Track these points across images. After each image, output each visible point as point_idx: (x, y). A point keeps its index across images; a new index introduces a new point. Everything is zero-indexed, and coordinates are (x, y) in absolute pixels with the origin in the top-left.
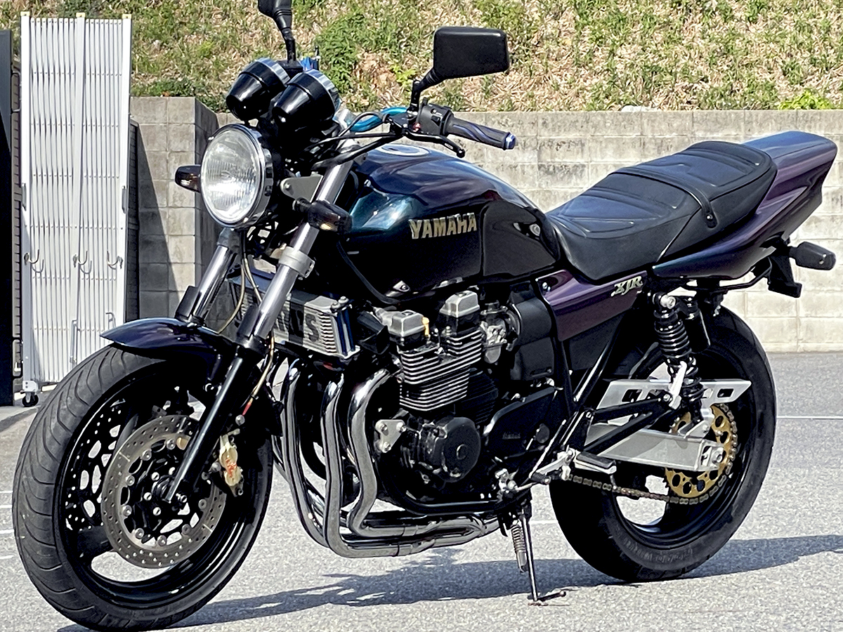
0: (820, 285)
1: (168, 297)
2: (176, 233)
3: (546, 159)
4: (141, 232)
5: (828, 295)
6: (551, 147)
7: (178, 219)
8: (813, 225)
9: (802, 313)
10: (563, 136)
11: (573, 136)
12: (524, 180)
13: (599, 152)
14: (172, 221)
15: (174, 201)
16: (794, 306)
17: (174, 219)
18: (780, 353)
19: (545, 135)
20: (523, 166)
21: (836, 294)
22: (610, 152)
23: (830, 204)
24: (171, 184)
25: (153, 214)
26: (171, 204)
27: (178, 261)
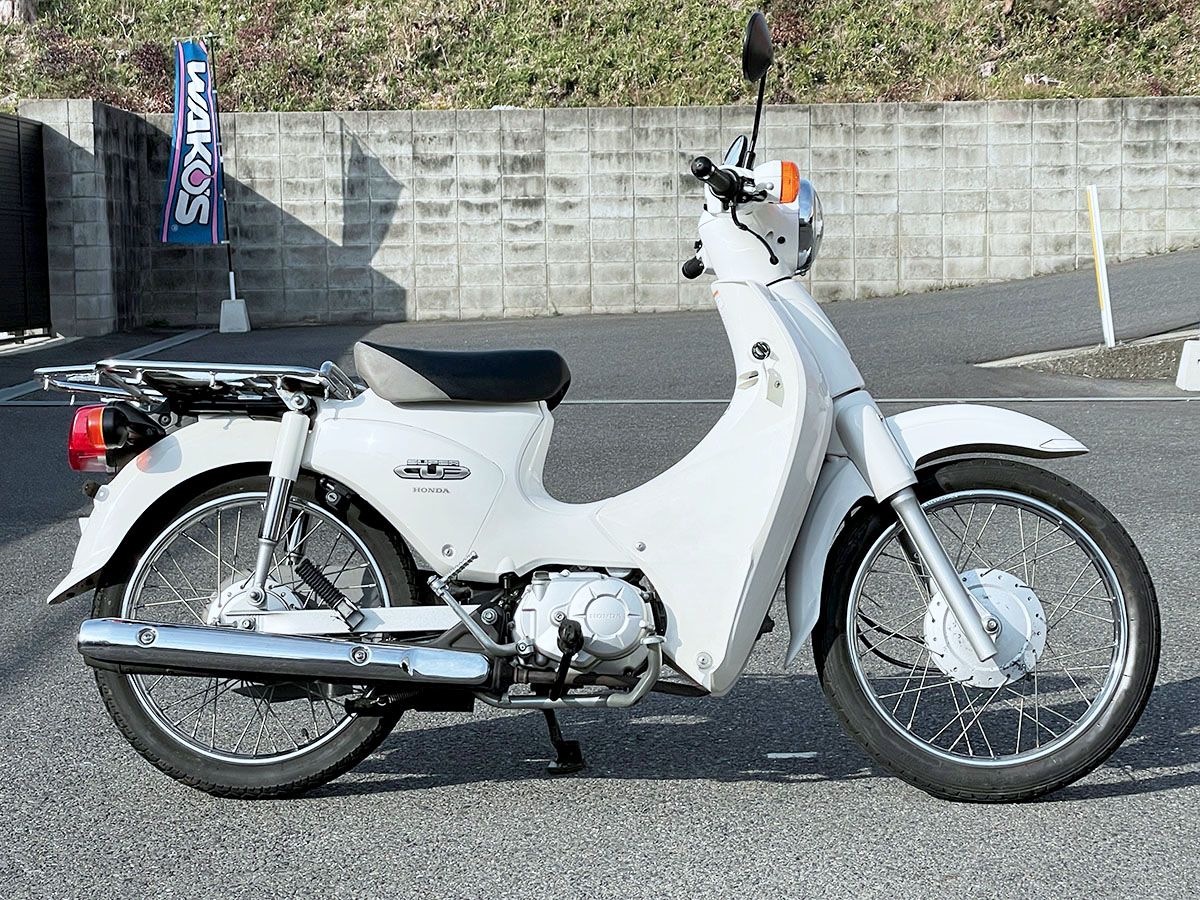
0: (654, 256)
1: (74, 276)
2: (79, 220)
3: (421, 150)
4: (49, 219)
5: (661, 264)
6: (423, 141)
7: (81, 206)
8: (648, 205)
9: (639, 280)
10: (434, 132)
11: (442, 131)
12: (402, 169)
13: (465, 145)
14: (76, 209)
15: (77, 191)
16: (632, 275)
17: (78, 206)
18: (621, 314)
19: (420, 131)
20: (400, 157)
21: (667, 264)
22: (474, 145)
23: (661, 188)
24: (74, 176)
25: (59, 203)
26: (74, 194)
27: (82, 244)
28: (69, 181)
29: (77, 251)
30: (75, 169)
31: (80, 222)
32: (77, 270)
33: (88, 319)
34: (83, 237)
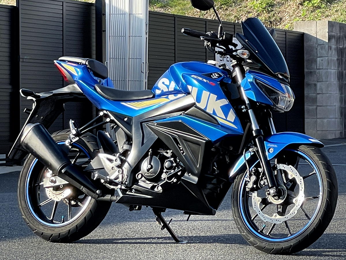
1: (316, 108)
2: (320, 81)
4: (306, 80)
7: (321, 74)
14: (318, 75)
17: (319, 74)
24: (318, 59)
25: (311, 72)
26: (318, 68)
27: (321, 93)
28: (316, 61)
29: (318, 96)
30: (319, 55)
31: (320, 82)
32: (318, 106)
33: (322, 131)
34: (321, 89)
